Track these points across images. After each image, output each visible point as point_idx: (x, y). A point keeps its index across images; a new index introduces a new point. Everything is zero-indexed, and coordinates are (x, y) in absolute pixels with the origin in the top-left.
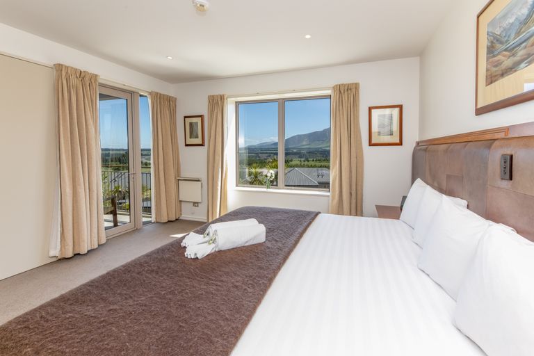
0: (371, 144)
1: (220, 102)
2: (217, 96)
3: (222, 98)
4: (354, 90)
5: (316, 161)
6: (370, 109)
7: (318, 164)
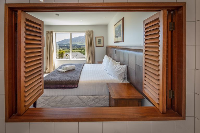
0: (96, 46)
1: (51, 33)
2: (50, 31)
3: (52, 32)
4: (92, 32)
5: (75, 49)
6: (96, 37)
7: (75, 51)
